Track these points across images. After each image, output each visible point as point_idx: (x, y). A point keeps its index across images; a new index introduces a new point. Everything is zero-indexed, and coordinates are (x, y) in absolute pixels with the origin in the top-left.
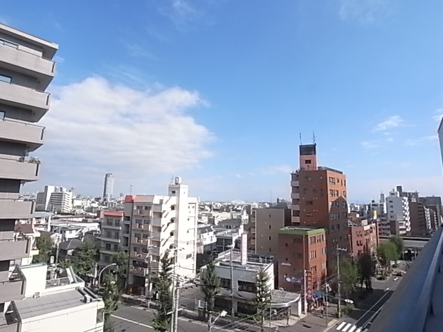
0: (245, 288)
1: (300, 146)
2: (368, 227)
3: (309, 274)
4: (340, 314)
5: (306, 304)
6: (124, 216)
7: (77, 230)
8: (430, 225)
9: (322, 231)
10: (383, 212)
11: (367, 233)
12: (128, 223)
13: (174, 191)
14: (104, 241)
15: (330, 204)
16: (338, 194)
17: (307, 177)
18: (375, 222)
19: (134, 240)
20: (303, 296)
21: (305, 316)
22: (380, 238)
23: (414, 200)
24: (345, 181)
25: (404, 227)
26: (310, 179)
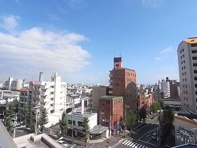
0: (81, 125)
1: (114, 58)
2: (148, 95)
3: (112, 118)
4: (126, 136)
5: (111, 132)
6: (29, 91)
7: (14, 98)
8: (180, 94)
9: (122, 98)
10: (159, 88)
11: (147, 98)
12: (30, 94)
13: (53, 79)
14: (20, 103)
15: (126, 85)
16: (131, 81)
17: (116, 73)
18: (152, 93)
19: (33, 103)
20: (109, 128)
21: (110, 137)
22: (154, 100)
23: (173, 83)
24: (135, 75)
25: (167, 95)
26: (117, 73)
